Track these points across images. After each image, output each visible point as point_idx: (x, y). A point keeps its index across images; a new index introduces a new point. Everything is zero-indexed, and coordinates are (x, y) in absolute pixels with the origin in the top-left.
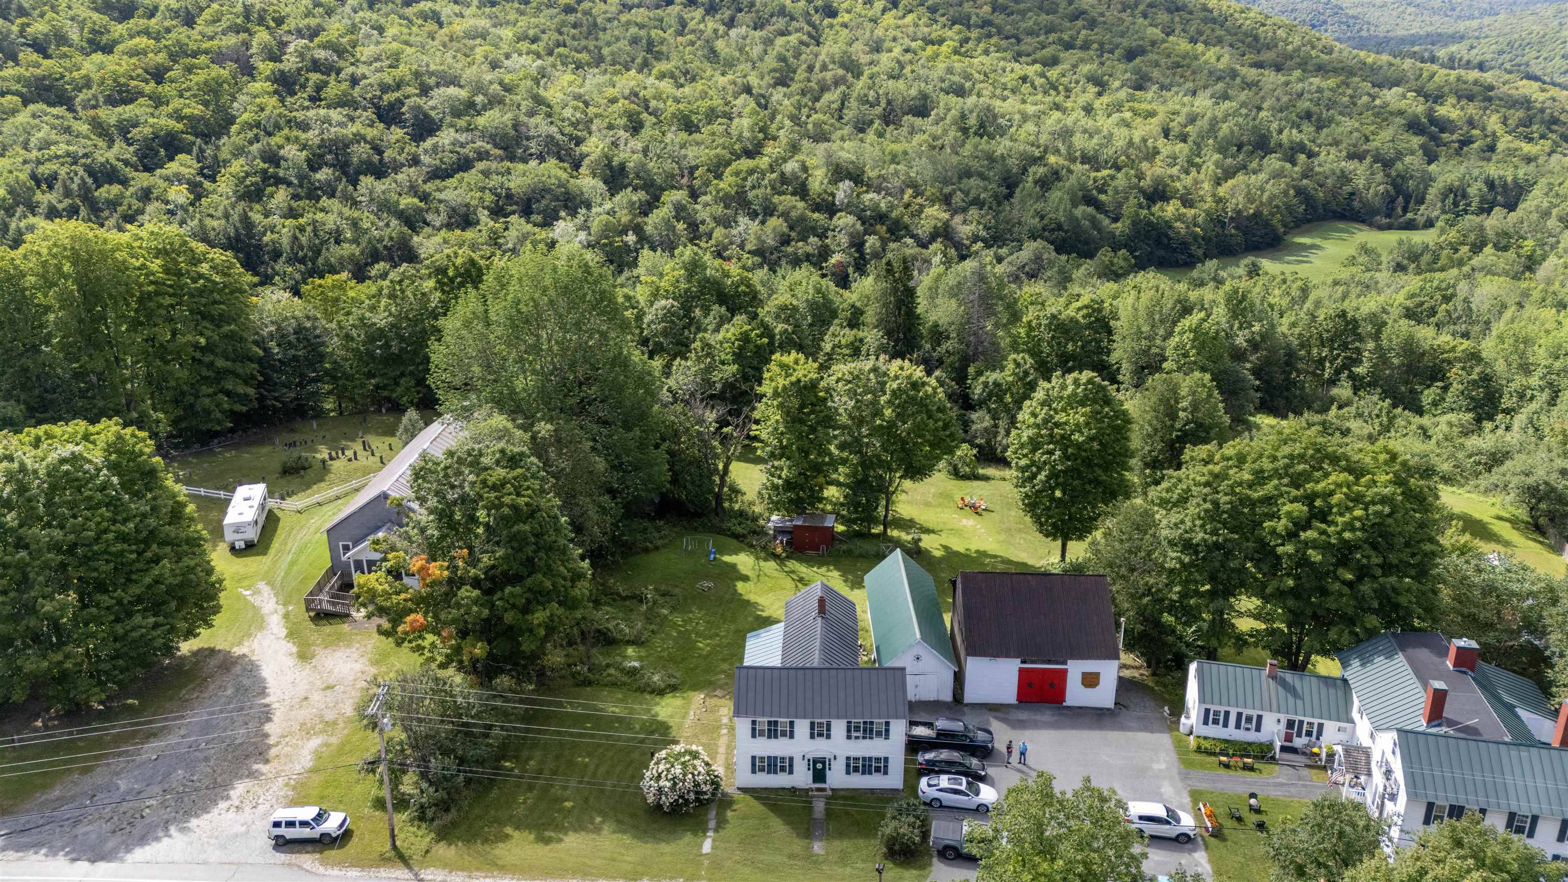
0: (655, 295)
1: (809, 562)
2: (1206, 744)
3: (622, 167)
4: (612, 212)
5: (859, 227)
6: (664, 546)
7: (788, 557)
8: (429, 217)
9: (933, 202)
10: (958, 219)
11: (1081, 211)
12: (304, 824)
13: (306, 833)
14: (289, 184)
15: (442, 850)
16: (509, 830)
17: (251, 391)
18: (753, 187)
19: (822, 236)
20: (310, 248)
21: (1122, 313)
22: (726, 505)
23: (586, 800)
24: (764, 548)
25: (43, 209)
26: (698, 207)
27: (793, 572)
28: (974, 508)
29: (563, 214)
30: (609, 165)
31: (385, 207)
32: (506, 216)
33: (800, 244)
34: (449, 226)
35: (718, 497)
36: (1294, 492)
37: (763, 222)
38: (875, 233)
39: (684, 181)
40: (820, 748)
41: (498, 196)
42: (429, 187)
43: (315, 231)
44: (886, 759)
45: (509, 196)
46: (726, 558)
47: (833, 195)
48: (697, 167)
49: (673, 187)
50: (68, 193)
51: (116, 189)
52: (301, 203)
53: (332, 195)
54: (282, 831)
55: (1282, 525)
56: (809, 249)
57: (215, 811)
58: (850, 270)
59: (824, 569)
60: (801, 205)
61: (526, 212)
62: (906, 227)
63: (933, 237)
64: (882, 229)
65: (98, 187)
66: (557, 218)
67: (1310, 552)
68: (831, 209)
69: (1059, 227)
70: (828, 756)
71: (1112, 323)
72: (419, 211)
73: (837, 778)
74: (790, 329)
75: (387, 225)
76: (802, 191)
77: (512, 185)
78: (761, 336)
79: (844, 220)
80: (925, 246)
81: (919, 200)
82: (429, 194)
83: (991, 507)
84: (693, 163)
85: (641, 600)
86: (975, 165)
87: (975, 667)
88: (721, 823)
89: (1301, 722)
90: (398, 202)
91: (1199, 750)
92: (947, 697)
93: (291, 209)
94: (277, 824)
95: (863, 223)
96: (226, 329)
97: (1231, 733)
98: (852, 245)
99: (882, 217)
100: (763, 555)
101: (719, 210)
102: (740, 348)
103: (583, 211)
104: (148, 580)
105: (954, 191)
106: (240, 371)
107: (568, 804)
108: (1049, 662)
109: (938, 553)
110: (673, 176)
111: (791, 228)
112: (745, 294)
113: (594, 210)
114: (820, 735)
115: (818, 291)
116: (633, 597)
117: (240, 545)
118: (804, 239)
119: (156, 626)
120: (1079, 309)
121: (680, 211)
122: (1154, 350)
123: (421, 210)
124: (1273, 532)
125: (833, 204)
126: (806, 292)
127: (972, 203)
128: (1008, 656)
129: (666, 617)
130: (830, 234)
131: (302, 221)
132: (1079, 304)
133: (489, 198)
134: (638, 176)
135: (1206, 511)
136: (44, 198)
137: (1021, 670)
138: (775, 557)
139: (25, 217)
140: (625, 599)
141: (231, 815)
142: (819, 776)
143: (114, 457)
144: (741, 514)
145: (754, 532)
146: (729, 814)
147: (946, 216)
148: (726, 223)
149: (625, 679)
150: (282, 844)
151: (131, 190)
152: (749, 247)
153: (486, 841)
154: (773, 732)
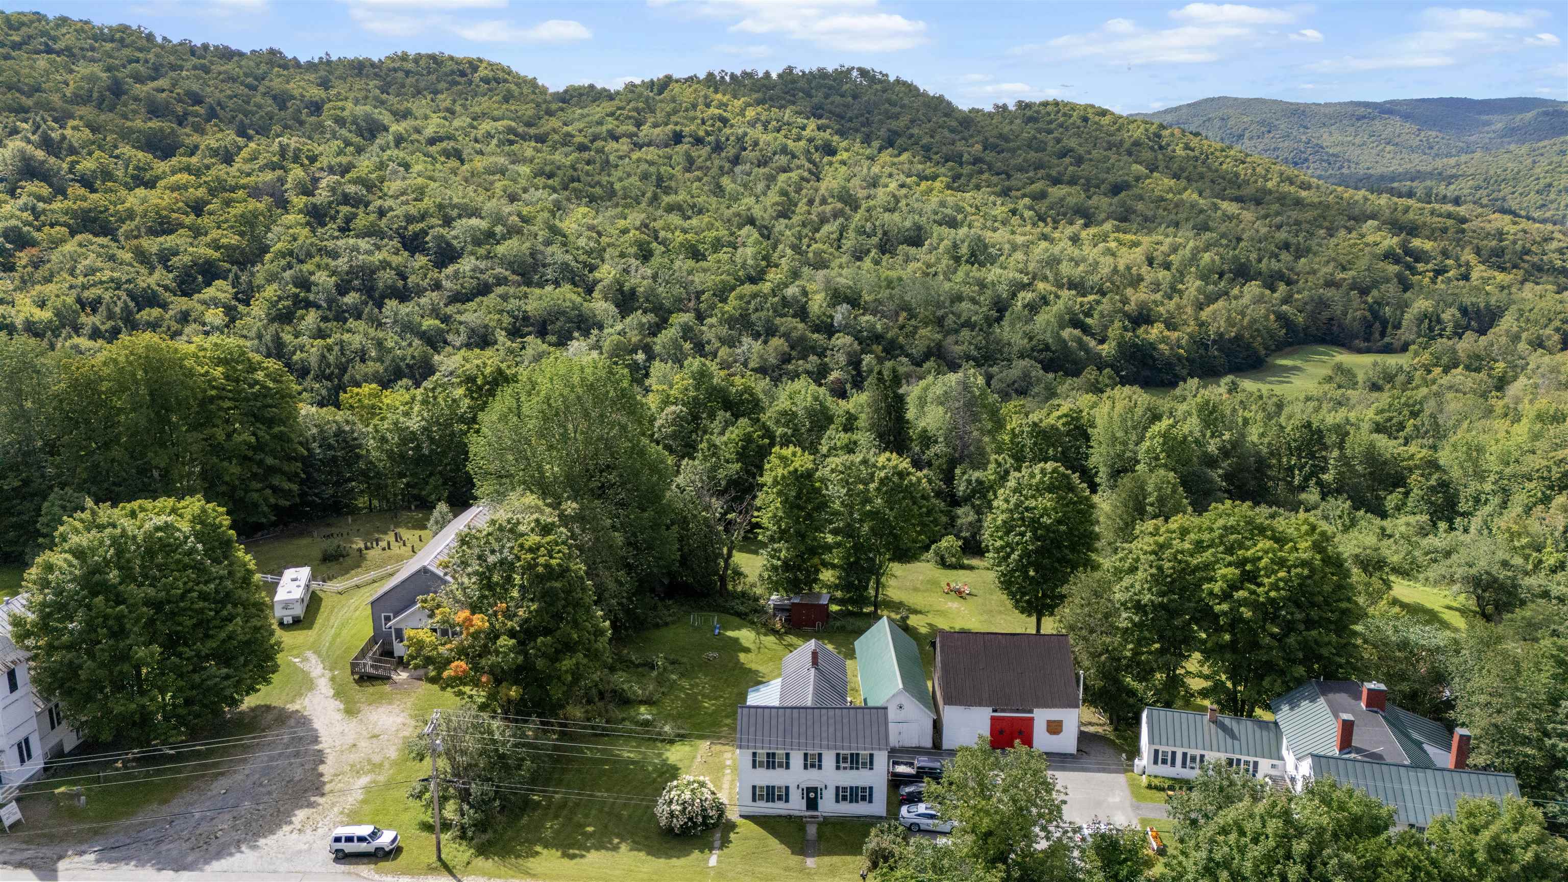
0: (666, 402)
1: (803, 635)
2: (1156, 782)
3: (633, 291)
4: (623, 333)
5: (856, 346)
6: (674, 623)
7: (786, 633)
8: (450, 337)
9: (926, 324)
10: (951, 339)
11: (1067, 333)
12: (361, 839)
13: (363, 847)
14: (318, 307)
15: (480, 862)
16: (538, 848)
17: (295, 487)
18: (756, 310)
19: (821, 355)
20: (337, 366)
21: (1098, 421)
22: (730, 587)
23: (606, 827)
24: (765, 625)
25: (87, 330)
26: (704, 328)
27: (791, 645)
28: (959, 593)
29: (576, 334)
30: (621, 290)
31: (408, 328)
32: (523, 336)
33: (801, 362)
34: (468, 346)
35: (723, 579)
36: (1229, 558)
37: (765, 342)
38: (871, 352)
39: (691, 304)
40: (812, 778)
41: (516, 318)
42: (450, 310)
43: (342, 350)
44: (871, 788)
45: (526, 318)
46: (730, 633)
47: (832, 317)
48: (703, 292)
49: (680, 310)
50: (111, 316)
51: (156, 312)
52: (329, 325)
53: (359, 317)
54: (342, 845)
55: (1217, 587)
56: (809, 367)
57: (280, 833)
58: (848, 386)
60: (801, 326)
61: (542, 333)
62: (901, 347)
63: (927, 356)
64: (878, 349)
65: (139, 311)
66: (571, 338)
67: (1242, 609)
68: (829, 330)
69: (1047, 348)
70: (820, 785)
71: (1089, 430)
72: (440, 332)
73: (828, 806)
74: (790, 432)
75: (410, 345)
76: (802, 313)
77: (529, 308)
78: (763, 437)
79: (842, 340)
80: (919, 364)
81: (913, 322)
82: (450, 317)
83: (974, 591)
84: (700, 288)
85: (652, 667)
86: (966, 290)
87: (952, 715)
88: (725, 842)
89: (1239, 761)
90: (420, 325)
91: (1149, 787)
92: (928, 743)
93: (320, 330)
94: (337, 840)
95: (860, 344)
96: (276, 430)
97: (1177, 771)
98: (850, 363)
99: (877, 338)
100: (763, 630)
101: (724, 331)
102: (743, 448)
103: (595, 332)
104: (223, 635)
105: (947, 314)
106: (286, 468)
107: (590, 829)
108: (1018, 711)
109: (923, 630)
110: (680, 300)
111: (792, 348)
112: (748, 401)
113: (606, 331)
114: (813, 766)
115: (816, 399)
116: (644, 665)
117: (288, 620)
118: (804, 358)
119: (227, 677)
120: (1059, 418)
121: (687, 333)
122: (1128, 454)
123: (443, 331)
124: (1211, 593)
125: (832, 325)
126: (805, 400)
127: (963, 326)
128: (980, 705)
129: (675, 681)
130: (829, 353)
131: (330, 341)
132: (1059, 413)
133: (507, 320)
134: (647, 300)
135: (1152, 575)
136: (88, 320)
137: (993, 718)
138: (775, 632)
139: (70, 337)
140: (637, 666)
141: (295, 836)
142: (812, 804)
143: (198, 527)
144: (744, 594)
145: (756, 611)
146: (732, 835)
147: (939, 336)
148: (731, 342)
149: (639, 729)
150: (342, 857)
151: (171, 313)
152: (752, 365)
153: (518, 856)
154: (771, 762)
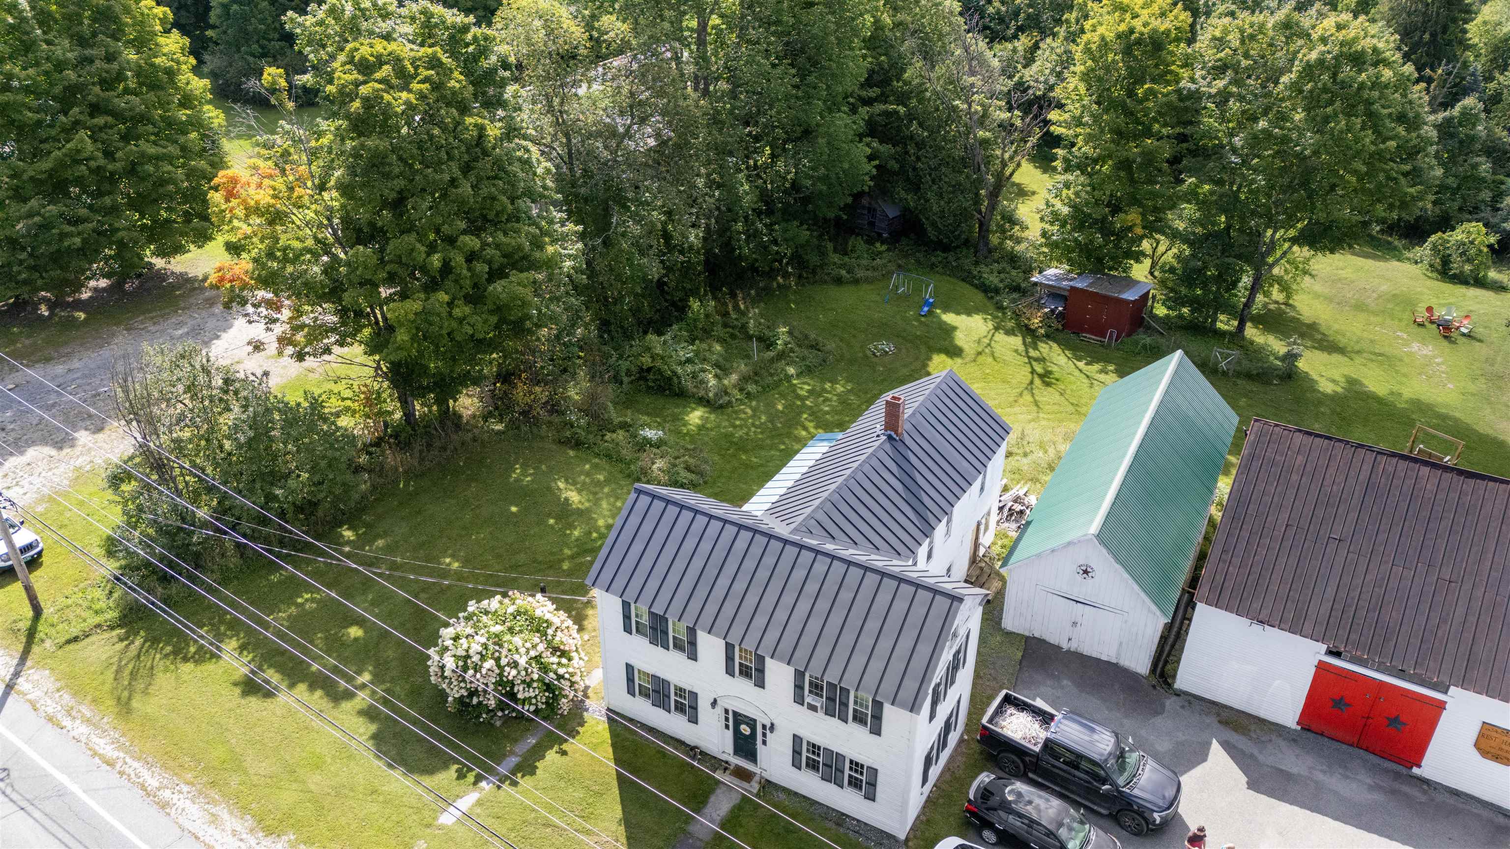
1: (1077, 350)
7: (1048, 336)
16: (228, 646)
24: (1016, 315)
27: (1041, 360)
28: (1446, 330)
35: (984, 227)
40: (745, 697)
44: (874, 772)
46: (949, 318)
59: (1097, 367)
70: (761, 719)
73: (776, 765)
83: (1480, 331)
88: (522, 769)
92: (1139, 664)
100: (1010, 324)
107: (354, 632)
108: (1401, 674)
114: (745, 672)
128: (1295, 628)
129: (788, 378)
137: (1321, 667)
138: (1027, 331)
142: (745, 746)
145: (1016, 289)
149: (627, 453)
154: (659, 634)
